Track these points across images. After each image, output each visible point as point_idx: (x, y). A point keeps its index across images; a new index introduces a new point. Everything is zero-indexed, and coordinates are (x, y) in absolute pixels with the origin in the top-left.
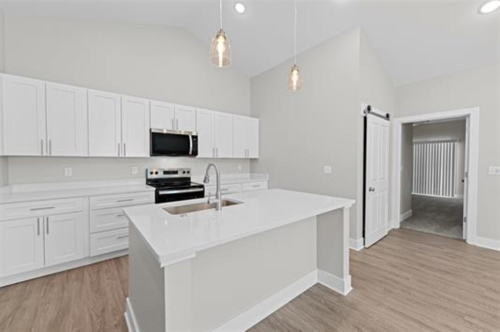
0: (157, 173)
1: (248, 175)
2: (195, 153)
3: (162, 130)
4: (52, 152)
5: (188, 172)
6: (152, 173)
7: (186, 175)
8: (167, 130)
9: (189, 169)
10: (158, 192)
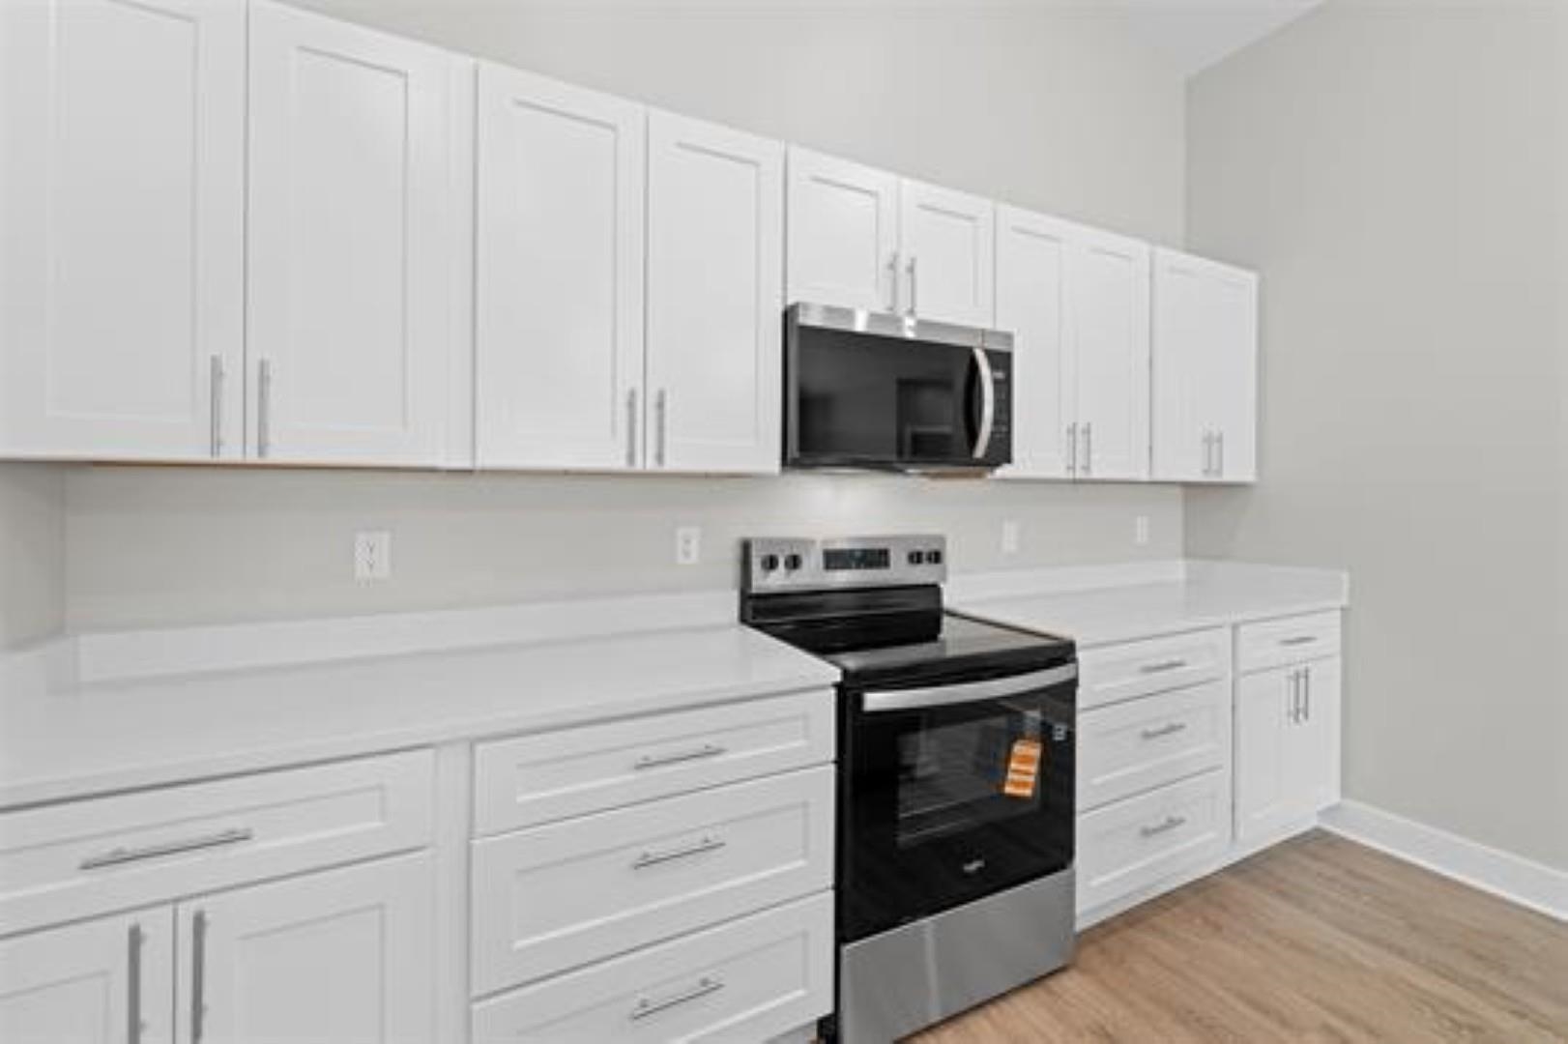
0: (794, 562)
1: (1178, 570)
2: (1001, 452)
3: (849, 314)
4: (272, 439)
5: (936, 557)
6: (771, 563)
7: (922, 574)
8: (874, 317)
9: (942, 539)
10: (859, 701)
